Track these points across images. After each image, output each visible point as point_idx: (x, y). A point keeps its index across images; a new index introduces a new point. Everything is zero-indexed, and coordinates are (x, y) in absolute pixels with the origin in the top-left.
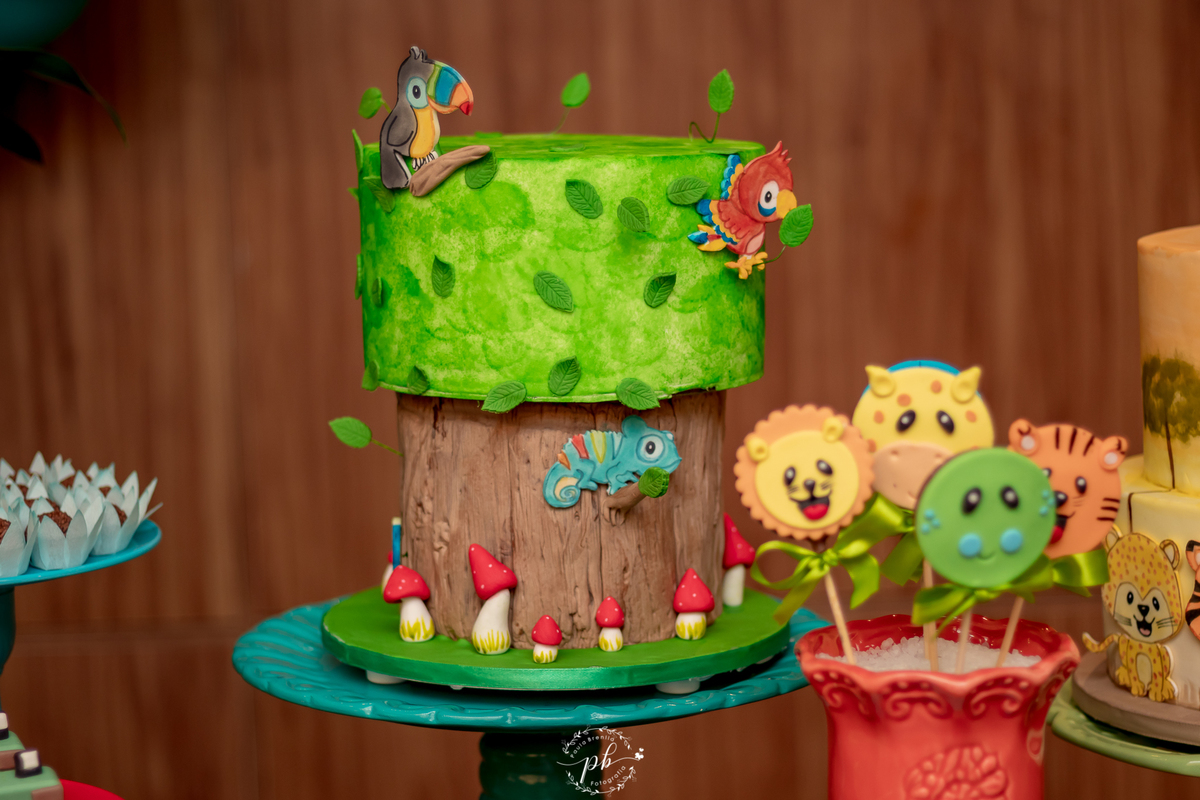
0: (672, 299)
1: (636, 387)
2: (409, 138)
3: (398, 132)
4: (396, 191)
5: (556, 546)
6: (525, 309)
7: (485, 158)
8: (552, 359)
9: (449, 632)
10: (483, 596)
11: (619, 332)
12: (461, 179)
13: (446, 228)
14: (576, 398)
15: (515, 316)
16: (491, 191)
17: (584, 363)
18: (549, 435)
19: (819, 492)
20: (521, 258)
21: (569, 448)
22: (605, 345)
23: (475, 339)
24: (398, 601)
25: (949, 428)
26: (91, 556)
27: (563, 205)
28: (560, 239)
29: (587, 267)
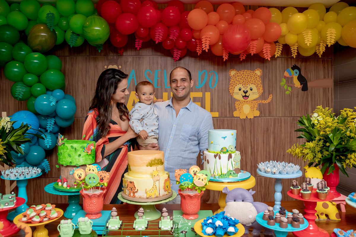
0: (81, 156)
1: (77, 164)
2: (59, 141)
3: (58, 141)
4: (59, 146)
5: (71, 178)
6: (67, 157)
7: (64, 143)
8: (70, 162)
9: (62, 185)
10: (64, 182)
11: (75, 159)
12: (62, 145)
13: (61, 149)
14: (72, 165)
15: (66, 158)
16: (65, 146)
17: (72, 162)
18: (71, 168)
19: (80, 176)
20: (67, 152)
21: (72, 169)
22: (74, 160)
23: (63, 159)
24: (58, 182)
25: (93, 171)
26: (32, 177)
27: (71, 148)
28: (70, 151)
29: (73, 153)
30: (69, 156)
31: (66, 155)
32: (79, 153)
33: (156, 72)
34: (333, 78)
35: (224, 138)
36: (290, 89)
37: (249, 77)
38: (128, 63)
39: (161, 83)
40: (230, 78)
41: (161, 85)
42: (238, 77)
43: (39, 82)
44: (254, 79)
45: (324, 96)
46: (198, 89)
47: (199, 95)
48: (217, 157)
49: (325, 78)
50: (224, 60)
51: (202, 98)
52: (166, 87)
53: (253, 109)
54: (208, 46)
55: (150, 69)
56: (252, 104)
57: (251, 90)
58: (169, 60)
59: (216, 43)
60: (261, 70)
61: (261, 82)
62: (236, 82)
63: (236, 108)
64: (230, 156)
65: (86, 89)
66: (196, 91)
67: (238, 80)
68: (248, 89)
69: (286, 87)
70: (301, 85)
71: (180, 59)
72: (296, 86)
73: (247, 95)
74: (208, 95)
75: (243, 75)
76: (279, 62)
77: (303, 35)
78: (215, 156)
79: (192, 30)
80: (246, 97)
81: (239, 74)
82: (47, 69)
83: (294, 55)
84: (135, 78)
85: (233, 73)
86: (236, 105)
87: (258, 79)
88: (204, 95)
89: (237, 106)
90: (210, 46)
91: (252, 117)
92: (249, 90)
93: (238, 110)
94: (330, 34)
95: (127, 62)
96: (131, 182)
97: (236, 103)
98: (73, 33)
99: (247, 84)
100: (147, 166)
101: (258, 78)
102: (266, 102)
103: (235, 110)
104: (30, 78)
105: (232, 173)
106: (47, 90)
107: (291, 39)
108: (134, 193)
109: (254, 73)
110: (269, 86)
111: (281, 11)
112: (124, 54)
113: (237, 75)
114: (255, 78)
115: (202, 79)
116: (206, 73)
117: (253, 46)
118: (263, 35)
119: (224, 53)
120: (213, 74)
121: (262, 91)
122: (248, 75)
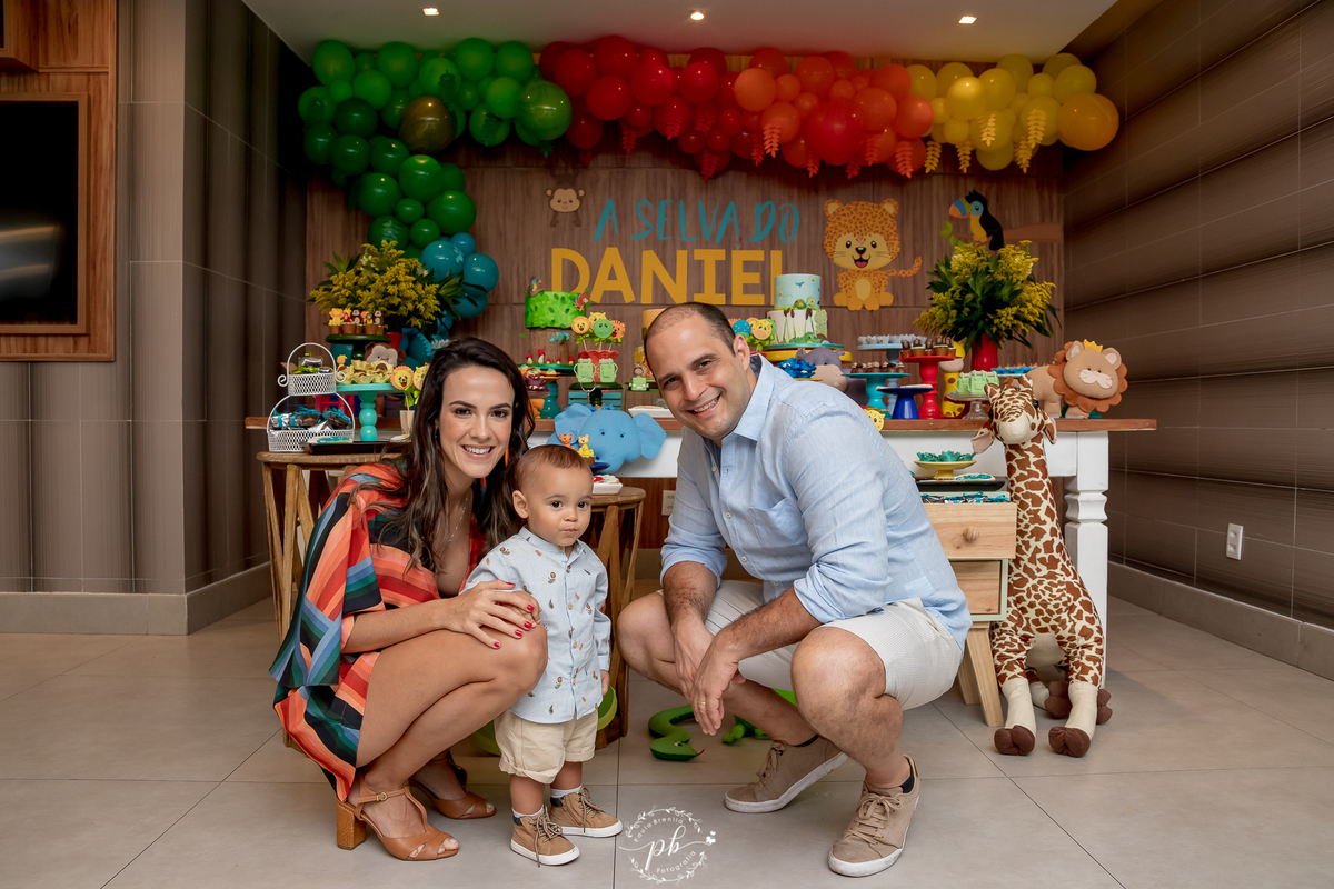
1: (564, 325)
6: (547, 313)
8: (550, 321)
11: (561, 316)
12: (539, 294)
13: (537, 302)
14: (554, 326)
15: (545, 314)
16: (543, 296)
17: (555, 321)
19: (583, 327)
20: (547, 305)
22: (559, 318)
23: (539, 318)
27: (554, 298)
28: (553, 303)
29: (558, 307)
30: (552, 310)
31: (546, 310)
32: (566, 307)
33: (662, 204)
34: (1062, 221)
35: (800, 285)
37: (869, 217)
38: (599, 185)
39: (673, 229)
40: (825, 220)
41: (673, 234)
42: (843, 218)
43: (426, 216)
44: (880, 223)
46: (756, 243)
47: (758, 256)
48: (789, 314)
49: (1042, 220)
50: (811, 175)
51: (763, 262)
52: (683, 238)
53: (878, 290)
54: (775, 145)
55: (648, 198)
56: (876, 278)
57: (874, 246)
58: (691, 177)
59: (795, 141)
60: (896, 203)
61: (895, 228)
62: (840, 228)
63: (840, 285)
64: (809, 314)
66: (750, 248)
67: (843, 223)
68: (867, 245)
69: (952, 242)
70: (988, 236)
71: (717, 175)
72: (976, 239)
73: (865, 257)
74: (776, 256)
75: (854, 214)
76: (937, 181)
77: (979, 122)
78: (786, 313)
79: (742, 111)
80: (861, 262)
81: (846, 212)
82: (443, 192)
83: (965, 167)
84: (614, 217)
85: (832, 207)
86: (839, 279)
87: (889, 222)
88: (768, 256)
89: (841, 281)
90: (780, 146)
91: (876, 307)
92: (869, 248)
93: (844, 290)
94: (1035, 121)
95: (597, 182)
97: (840, 275)
98: (490, 115)
99: (864, 232)
101: (889, 219)
102: (906, 273)
104: (408, 209)
105: (811, 337)
106: (442, 232)
107: (956, 133)
109: (881, 210)
110: (914, 240)
111: (936, 72)
112: (591, 164)
113: (841, 213)
114: (882, 219)
115: (764, 220)
116: (773, 208)
117: (872, 146)
118: (893, 124)
119: (810, 161)
120: (787, 211)
121: (899, 250)
122: (867, 214)
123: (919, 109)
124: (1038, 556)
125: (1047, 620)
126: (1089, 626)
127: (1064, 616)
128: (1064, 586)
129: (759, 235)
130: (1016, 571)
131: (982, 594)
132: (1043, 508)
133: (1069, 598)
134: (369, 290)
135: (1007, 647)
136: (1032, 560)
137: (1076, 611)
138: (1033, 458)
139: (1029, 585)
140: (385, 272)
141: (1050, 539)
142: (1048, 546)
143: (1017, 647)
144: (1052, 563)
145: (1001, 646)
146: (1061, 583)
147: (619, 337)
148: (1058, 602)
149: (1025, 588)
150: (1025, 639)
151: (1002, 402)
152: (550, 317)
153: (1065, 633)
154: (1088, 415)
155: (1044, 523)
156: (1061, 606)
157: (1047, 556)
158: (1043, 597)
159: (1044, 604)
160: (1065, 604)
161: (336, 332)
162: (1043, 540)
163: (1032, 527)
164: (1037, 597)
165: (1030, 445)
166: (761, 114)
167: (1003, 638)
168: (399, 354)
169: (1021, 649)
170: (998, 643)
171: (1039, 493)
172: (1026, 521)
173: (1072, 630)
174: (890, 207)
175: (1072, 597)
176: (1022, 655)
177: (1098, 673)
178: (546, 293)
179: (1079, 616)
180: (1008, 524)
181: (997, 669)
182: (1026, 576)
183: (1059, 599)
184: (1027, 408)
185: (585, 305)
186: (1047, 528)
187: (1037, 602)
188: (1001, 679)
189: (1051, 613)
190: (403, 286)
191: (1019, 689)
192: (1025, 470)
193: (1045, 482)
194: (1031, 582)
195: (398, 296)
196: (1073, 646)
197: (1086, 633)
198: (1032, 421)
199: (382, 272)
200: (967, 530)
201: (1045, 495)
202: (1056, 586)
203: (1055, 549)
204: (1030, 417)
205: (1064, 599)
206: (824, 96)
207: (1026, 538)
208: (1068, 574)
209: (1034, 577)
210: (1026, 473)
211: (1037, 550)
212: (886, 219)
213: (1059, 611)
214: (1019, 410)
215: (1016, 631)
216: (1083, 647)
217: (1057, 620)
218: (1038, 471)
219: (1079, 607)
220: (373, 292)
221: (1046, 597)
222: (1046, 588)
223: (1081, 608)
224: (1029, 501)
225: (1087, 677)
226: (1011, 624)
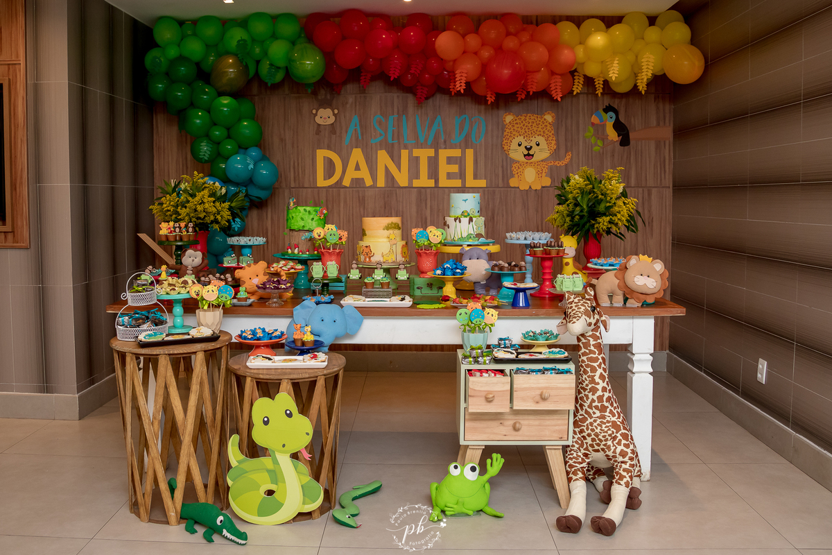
0: (314, 220)
1: (310, 229)
8: (302, 225)
11: (308, 223)
12: (294, 209)
13: (293, 214)
14: (304, 229)
15: (299, 221)
16: (297, 210)
17: (305, 226)
18: (302, 233)
19: (320, 235)
20: (299, 216)
23: (295, 224)
24: (288, 249)
25: (332, 230)
26: (258, 244)
27: (303, 211)
28: (303, 214)
29: (306, 217)
30: (302, 219)
31: (299, 219)
32: (312, 217)
33: (391, 118)
34: (672, 125)
35: (465, 201)
36: (600, 143)
37: (534, 125)
38: (348, 106)
39: (398, 135)
40: (503, 127)
41: (398, 139)
42: (516, 126)
43: (229, 137)
44: (542, 128)
45: (656, 154)
46: (455, 144)
47: (456, 153)
48: (457, 221)
49: (658, 124)
50: (489, 102)
51: (460, 157)
52: (406, 142)
53: (540, 175)
54: (463, 84)
55: (381, 114)
56: (539, 167)
57: (538, 145)
58: (411, 99)
59: (478, 79)
60: (553, 114)
61: (553, 132)
62: (514, 133)
63: (514, 173)
64: (471, 220)
65: (285, 144)
66: (451, 147)
67: (516, 129)
68: (533, 144)
69: (593, 140)
70: (619, 136)
71: (427, 98)
72: (610, 138)
73: (531, 152)
74: (470, 153)
75: (524, 122)
76: (582, 99)
77: (607, 63)
78: (455, 220)
79: (440, 60)
80: (528, 156)
81: (518, 121)
82: (240, 120)
83: (599, 92)
84: (358, 128)
85: (509, 118)
86: (514, 168)
87: (548, 128)
88: (464, 153)
89: (515, 170)
90: (467, 85)
91: (539, 188)
92: (534, 146)
93: (516, 176)
94: (647, 63)
95: (347, 103)
96: (367, 247)
97: (514, 166)
98: (271, 65)
99: (531, 135)
100: (384, 229)
101: (549, 125)
102: (561, 163)
103: (513, 176)
104: (217, 133)
105: (472, 237)
106: (240, 147)
107: (592, 70)
108: (370, 258)
109: (543, 120)
110: (566, 140)
111: (578, 26)
112: (342, 92)
113: (515, 122)
114: (543, 126)
115: (461, 128)
116: (467, 120)
117: (532, 81)
118: (547, 65)
119: (489, 93)
120: (477, 121)
121: (555, 147)
122: (533, 122)
123: (565, 56)
124: (594, 404)
125: (598, 445)
126: (625, 449)
127: (609, 443)
128: (610, 424)
129: (457, 139)
130: (581, 412)
131: (557, 428)
132: (598, 374)
133: (613, 432)
134: (186, 207)
135: (574, 460)
136: (590, 406)
137: (617, 440)
138: (592, 342)
139: (588, 422)
140: (195, 196)
141: (601, 394)
142: (600, 398)
143: (580, 460)
144: (603, 409)
145: (570, 458)
146: (608, 422)
147: (344, 241)
148: (605, 434)
149: (585, 424)
150: (586, 455)
151: (572, 307)
152: (301, 223)
153: (610, 454)
154: (640, 305)
155: (598, 384)
156: (607, 437)
157: (599, 405)
158: (596, 431)
159: (597, 435)
160: (610, 435)
161: (164, 239)
162: (597, 395)
163: (590, 386)
164: (593, 430)
165: (591, 333)
166: (455, 61)
167: (572, 454)
168: (203, 254)
169: (583, 461)
170: (569, 457)
171: (595, 365)
172: (587, 382)
173: (614, 452)
174: (549, 118)
175: (615, 431)
176: (584, 465)
177: (629, 480)
178: (299, 208)
179: (619, 443)
180: (570, 388)
181: (568, 473)
182: (586, 416)
183: (606, 432)
184: (586, 313)
185: (324, 214)
186: (600, 387)
187: (592, 434)
188: (569, 480)
189: (601, 441)
190: (207, 205)
191: (579, 488)
192: (587, 349)
193: (600, 357)
194: (590, 420)
195: (204, 211)
196: (615, 461)
197: (623, 454)
198: (589, 321)
199: (193, 196)
200: (542, 393)
201: (599, 366)
202: (605, 423)
203: (605, 400)
204: (588, 319)
205: (610, 432)
206: (499, 49)
207: (586, 393)
208: (614, 416)
209: (591, 417)
210: (588, 351)
211: (593, 401)
212: (546, 126)
213: (606, 440)
214: (580, 315)
215: (580, 450)
216: (622, 462)
217: (605, 445)
218: (596, 350)
219: (620, 437)
220: (188, 209)
221: (598, 431)
222: (598, 425)
223: (621, 438)
224: (588, 369)
225: (622, 482)
226: (577, 446)
